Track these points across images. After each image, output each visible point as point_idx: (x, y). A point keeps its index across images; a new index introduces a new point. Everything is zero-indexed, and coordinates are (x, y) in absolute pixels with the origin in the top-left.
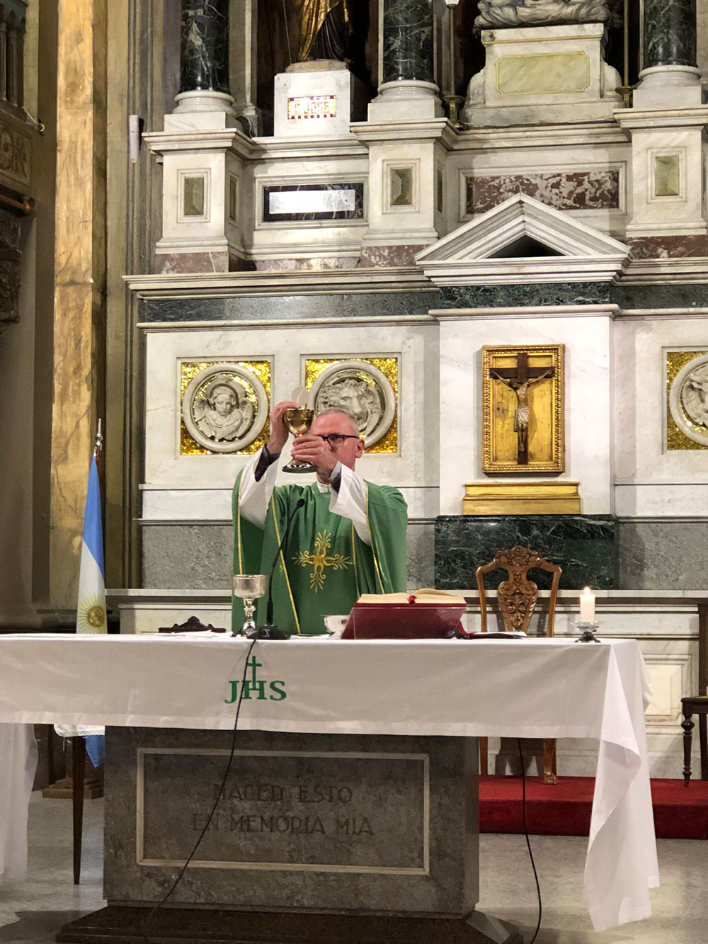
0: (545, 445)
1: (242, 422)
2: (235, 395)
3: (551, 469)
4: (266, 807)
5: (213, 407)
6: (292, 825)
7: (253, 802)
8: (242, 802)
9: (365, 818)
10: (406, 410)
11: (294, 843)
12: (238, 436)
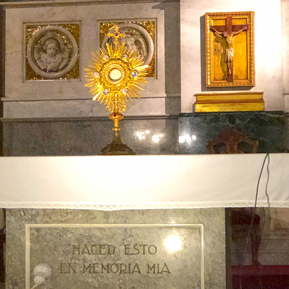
0: (243, 71)
1: (62, 60)
2: (58, 45)
3: (246, 85)
4: (105, 258)
5: (45, 52)
6: (121, 268)
7: (96, 255)
8: (90, 255)
9: (165, 264)
10: (160, 51)
11: (122, 280)
12: (60, 68)
